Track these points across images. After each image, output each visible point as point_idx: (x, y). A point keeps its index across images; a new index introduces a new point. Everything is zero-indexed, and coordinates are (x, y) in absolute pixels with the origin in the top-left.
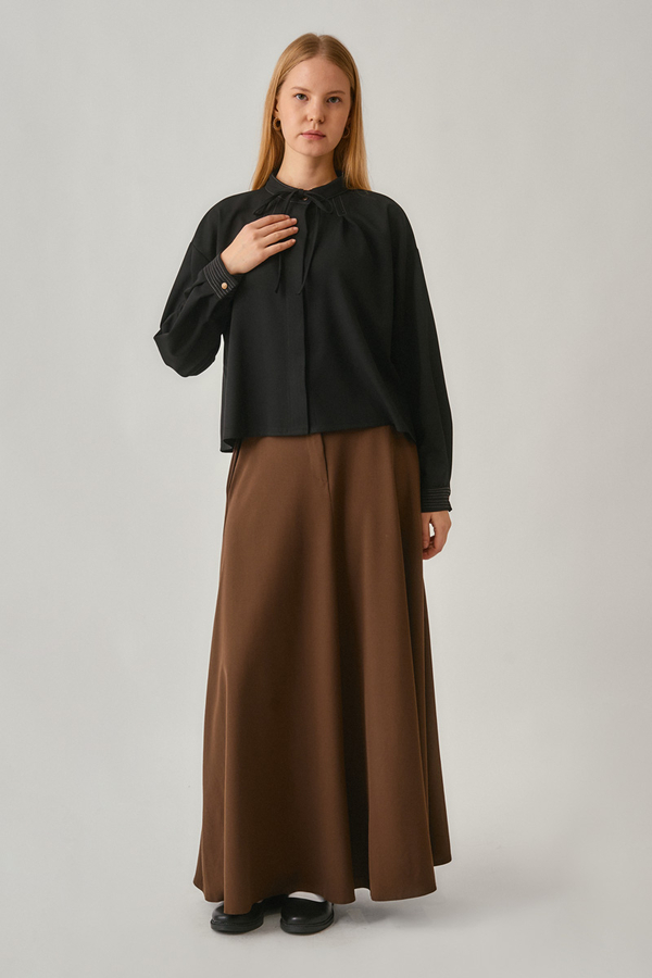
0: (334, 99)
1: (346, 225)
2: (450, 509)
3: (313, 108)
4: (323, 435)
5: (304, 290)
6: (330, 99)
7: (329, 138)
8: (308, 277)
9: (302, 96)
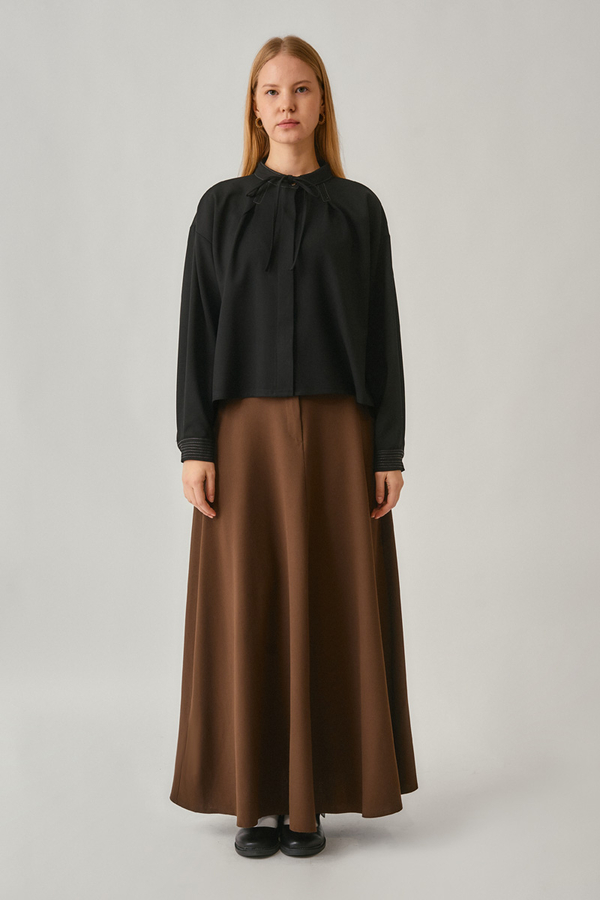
0: (302, 89)
1: (331, 210)
2: (403, 470)
3: (283, 99)
4: (301, 398)
5: (295, 268)
6: (298, 89)
7: (303, 124)
8: (299, 255)
9: (273, 92)
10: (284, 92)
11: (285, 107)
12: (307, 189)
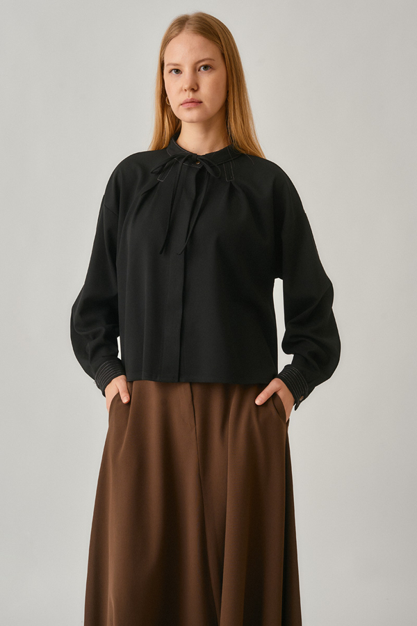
0: (205, 67)
6: (201, 67)
7: (207, 104)
8: (190, 237)
9: (178, 71)
10: (187, 70)
11: (186, 86)
12: (208, 169)
